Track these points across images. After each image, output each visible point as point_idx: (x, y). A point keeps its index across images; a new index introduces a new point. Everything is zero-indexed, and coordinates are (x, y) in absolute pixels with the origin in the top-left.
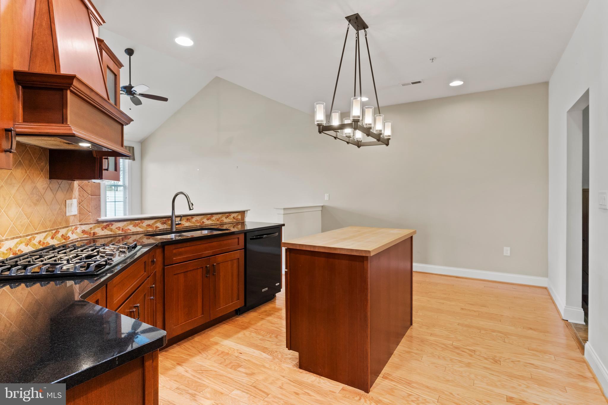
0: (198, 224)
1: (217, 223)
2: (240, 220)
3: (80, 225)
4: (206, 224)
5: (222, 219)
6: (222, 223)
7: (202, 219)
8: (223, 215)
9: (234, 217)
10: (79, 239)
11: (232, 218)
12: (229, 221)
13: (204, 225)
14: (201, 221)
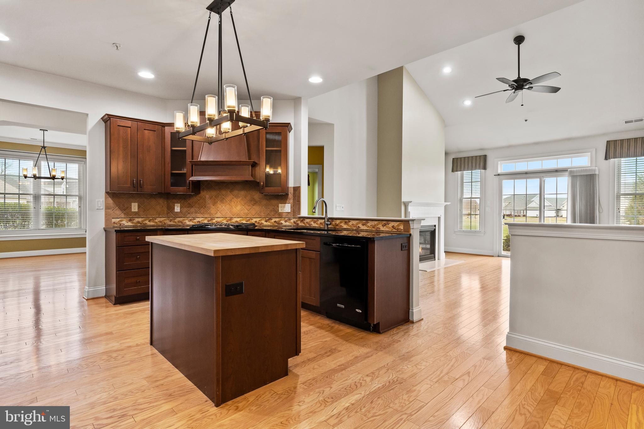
0: (354, 228)
1: (372, 230)
2: (403, 231)
3: (293, 218)
4: (361, 229)
5: (378, 227)
6: (378, 231)
7: (357, 224)
8: (379, 223)
9: (393, 226)
10: (293, 226)
11: (390, 227)
12: (387, 230)
13: (359, 229)
14: (357, 225)
